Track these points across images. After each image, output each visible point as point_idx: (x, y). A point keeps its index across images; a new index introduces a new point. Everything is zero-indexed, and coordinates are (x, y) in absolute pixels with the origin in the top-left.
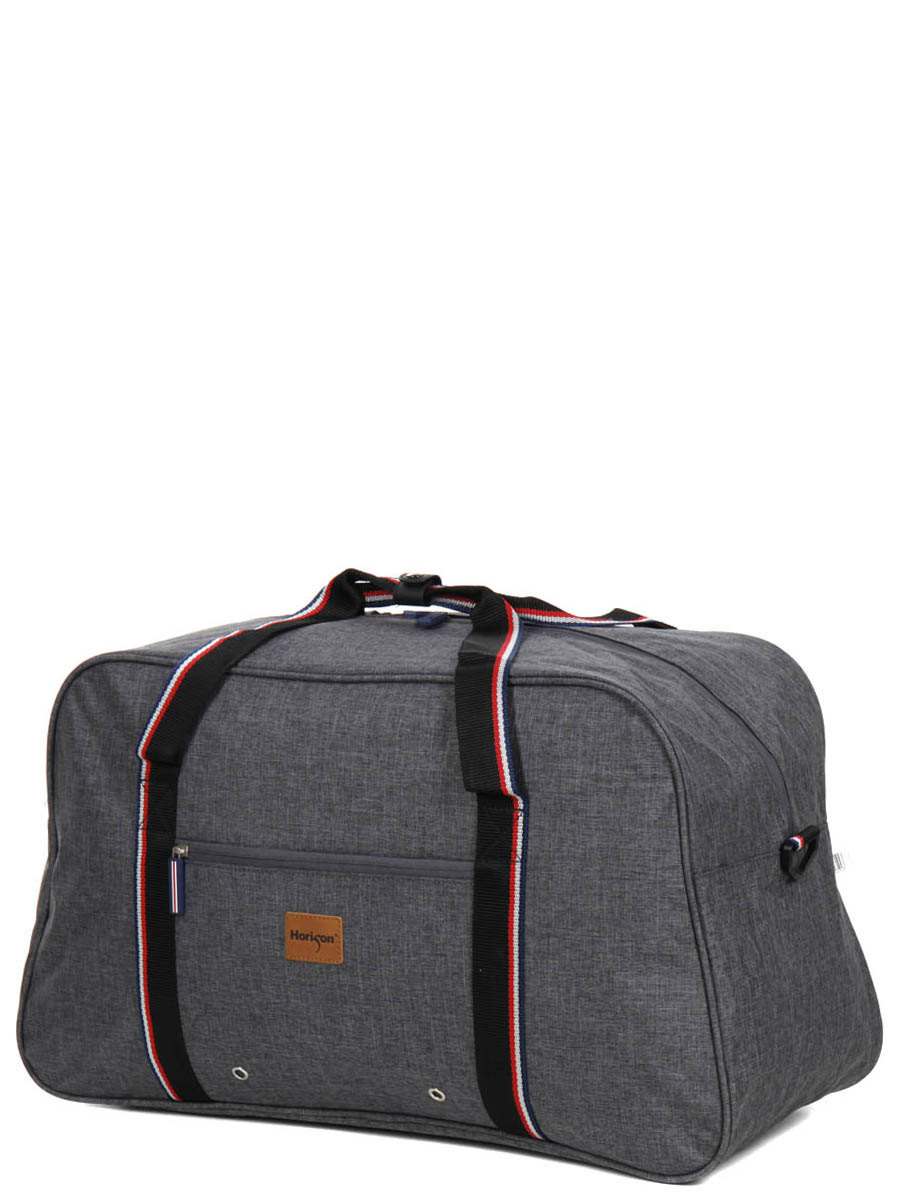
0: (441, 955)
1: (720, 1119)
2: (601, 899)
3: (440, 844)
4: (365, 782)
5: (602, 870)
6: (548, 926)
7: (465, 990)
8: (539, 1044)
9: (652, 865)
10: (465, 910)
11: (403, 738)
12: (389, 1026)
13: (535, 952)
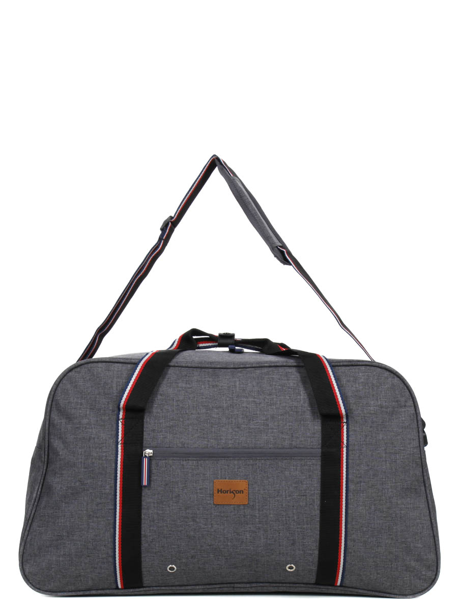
0: (304, 496)
1: (436, 565)
2: (386, 463)
3: (301, 441)
4: (258, 413)
5: (385, 449)
6: (360, 477)
7: (317, 512)
8: (354, 536)
9: (408, 446)
10: (316, 472)
11: (277, 391)
12: (272, 534)
13: (353, 490)
